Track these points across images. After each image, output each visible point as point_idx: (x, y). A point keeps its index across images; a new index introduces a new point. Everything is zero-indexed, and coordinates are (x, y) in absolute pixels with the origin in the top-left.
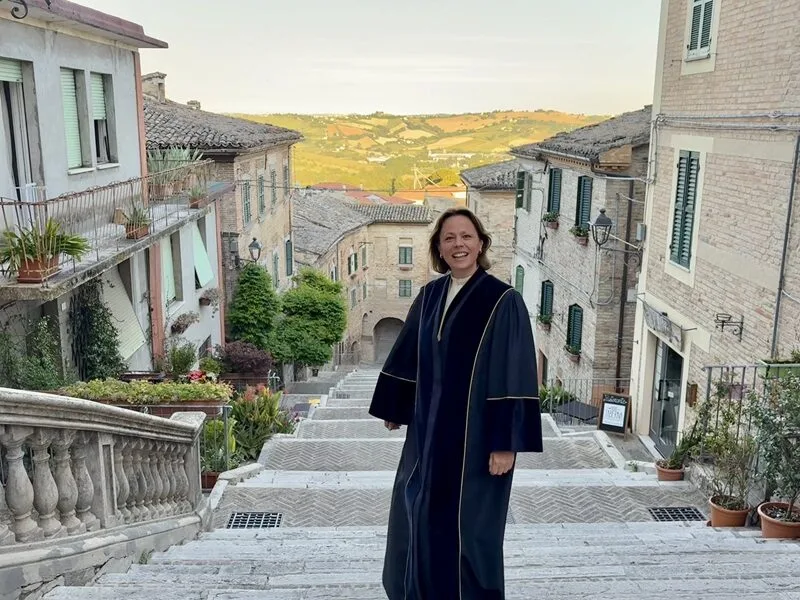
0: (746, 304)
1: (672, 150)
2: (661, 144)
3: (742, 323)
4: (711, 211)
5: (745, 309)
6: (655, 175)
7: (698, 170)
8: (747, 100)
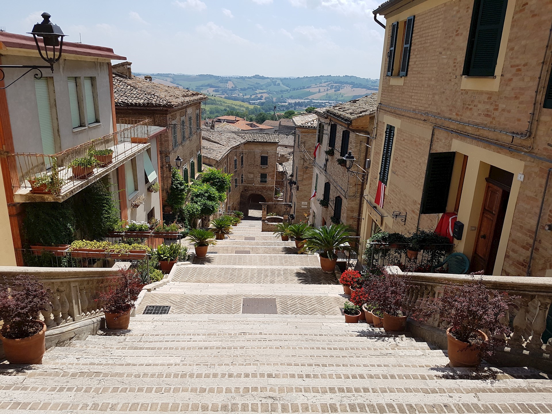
0: (408, 207)
1: (384, 123)
2: (380, 120)
3: (406, 216)
4: (397, 158)
5: (408, 210)
6: (376, 135)
7: (393, 135)
8: (415, 104)
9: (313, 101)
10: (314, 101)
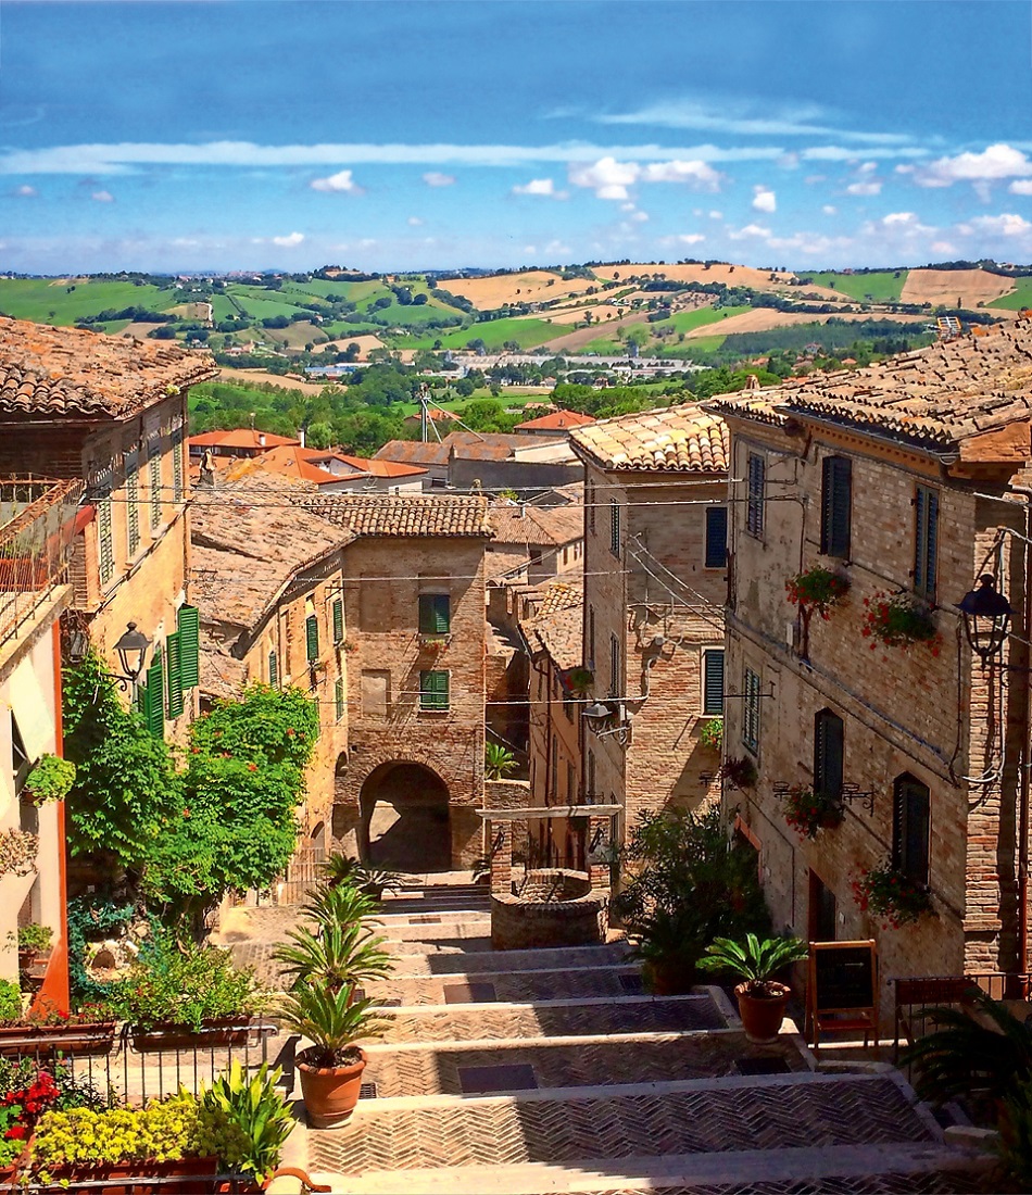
9: (567, 359)
10: (574, 359)
